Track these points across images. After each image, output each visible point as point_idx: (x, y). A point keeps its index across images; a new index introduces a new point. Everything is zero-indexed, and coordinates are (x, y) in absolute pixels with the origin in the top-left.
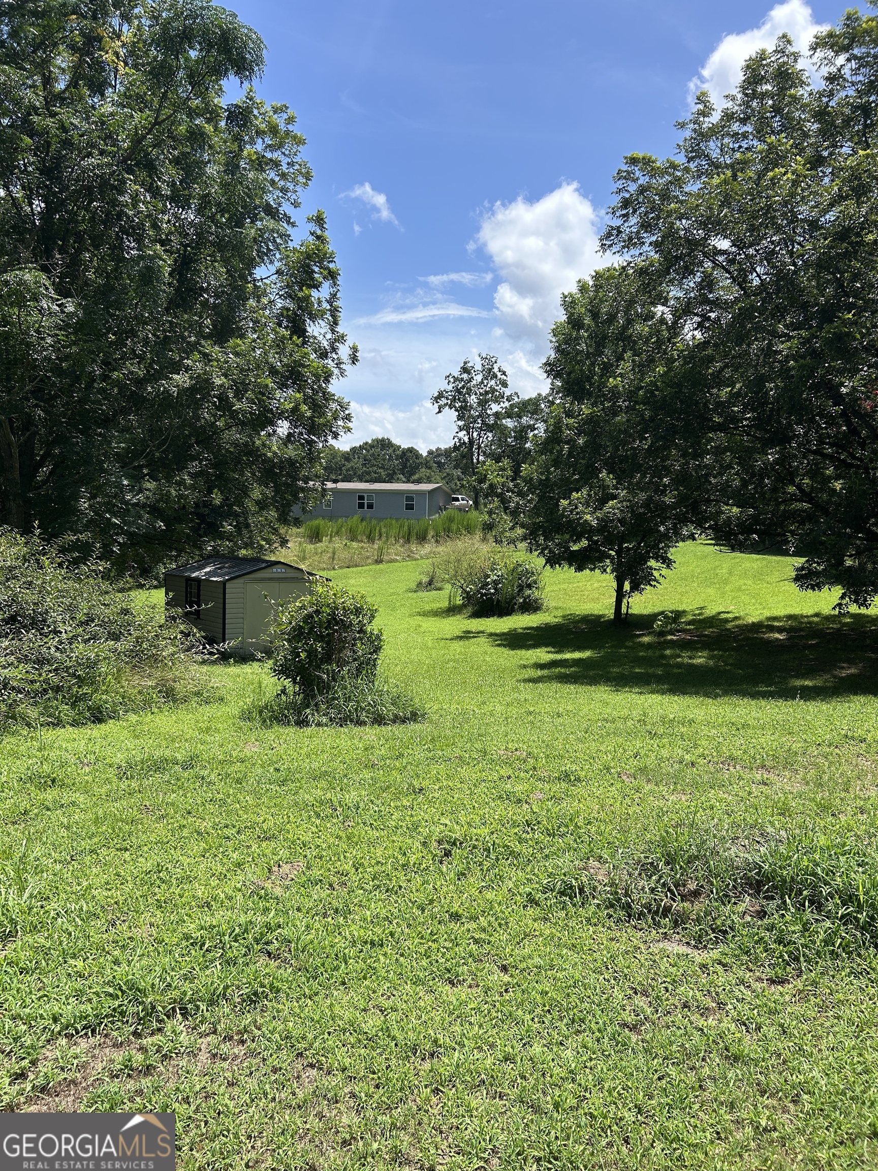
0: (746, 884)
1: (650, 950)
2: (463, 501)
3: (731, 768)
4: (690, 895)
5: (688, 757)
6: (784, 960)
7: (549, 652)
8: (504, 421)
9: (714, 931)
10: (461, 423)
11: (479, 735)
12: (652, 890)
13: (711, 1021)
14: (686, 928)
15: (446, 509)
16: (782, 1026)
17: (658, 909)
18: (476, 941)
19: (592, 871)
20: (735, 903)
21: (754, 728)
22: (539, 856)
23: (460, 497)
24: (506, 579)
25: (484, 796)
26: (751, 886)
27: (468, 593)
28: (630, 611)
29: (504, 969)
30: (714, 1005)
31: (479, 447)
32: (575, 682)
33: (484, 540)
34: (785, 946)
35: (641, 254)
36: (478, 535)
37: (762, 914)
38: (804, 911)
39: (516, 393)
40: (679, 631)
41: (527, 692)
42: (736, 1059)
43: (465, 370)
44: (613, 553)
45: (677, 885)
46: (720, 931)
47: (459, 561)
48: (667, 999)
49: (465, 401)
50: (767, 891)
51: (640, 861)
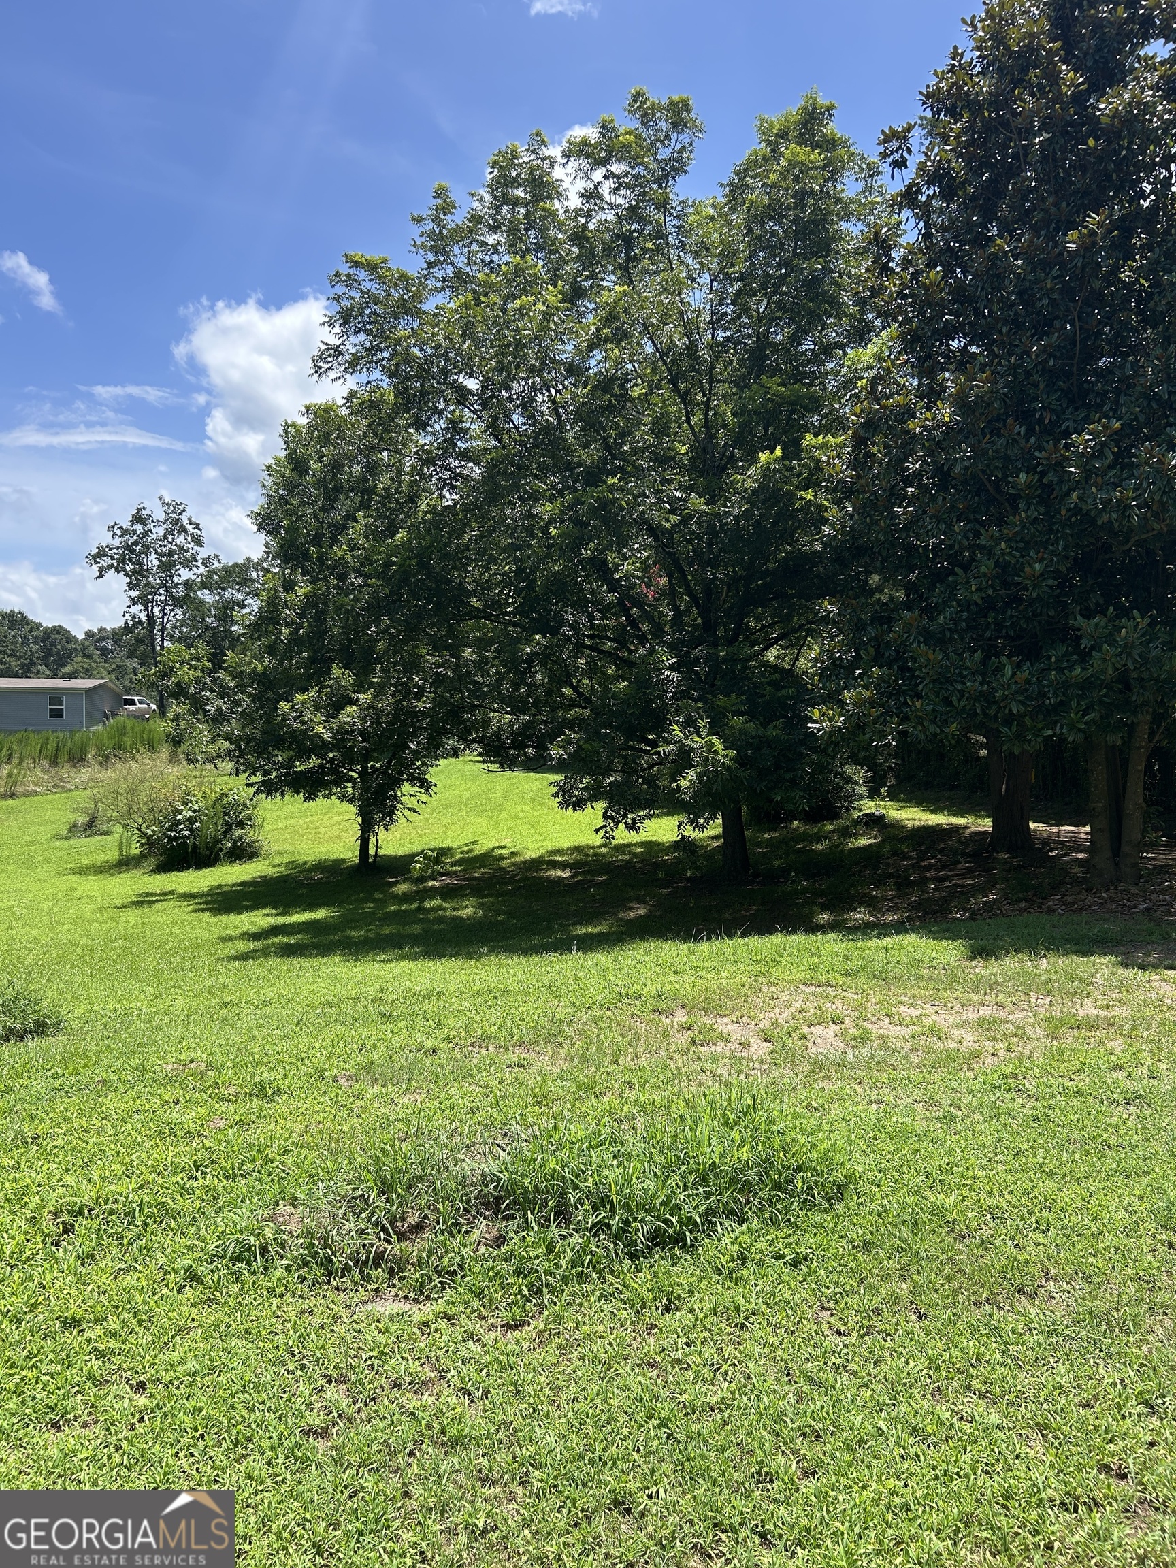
0: (482, 1204)
1: (355, 1317)
2: (142, 704)
3: (483, 1051)
4: (411, 1232)
5: (429, 1043)
6: (523, 1296)
7: (268, 915)
8: (199, 593)
9: (439, 1274)
10: (134, 594)
11: (140, 1045)
12: (362, 1233)
13: (427, 1399)
14: (404, 1277)
15: (113, 715)
16: (515, 1384)
17: (368, 1257)
18: (101, 1354)
19: (281, 1219)
20: (467, 1232)
21: (516, 994)
22: (208, 1210)
23: (136, 698)
24: (206, 815)
25: (134, 1134)
26: (487, 1205)
27: (149, 837)
28: (380, 852)
29: (141, 1387)
30: (433, 1375)
31: (163, 629)
32: (302, 955)
33: (173, 758)
34: (524, 1278)
35: (369, 382)
36: (165, 752)
37: (500, 1240)
38: (548, 1227)
39: (216, 556)
40: (442, 874)
41: (229, 974)
42: (454, 1442)
43: (138, 519)
44: (355, 775)
45: (393, 1222)
46: (448, 1273)
47: (133, 791)
48: (371, 1382)
49: (140, 563)
50: (508, 1208)
51: (346, 1195)
